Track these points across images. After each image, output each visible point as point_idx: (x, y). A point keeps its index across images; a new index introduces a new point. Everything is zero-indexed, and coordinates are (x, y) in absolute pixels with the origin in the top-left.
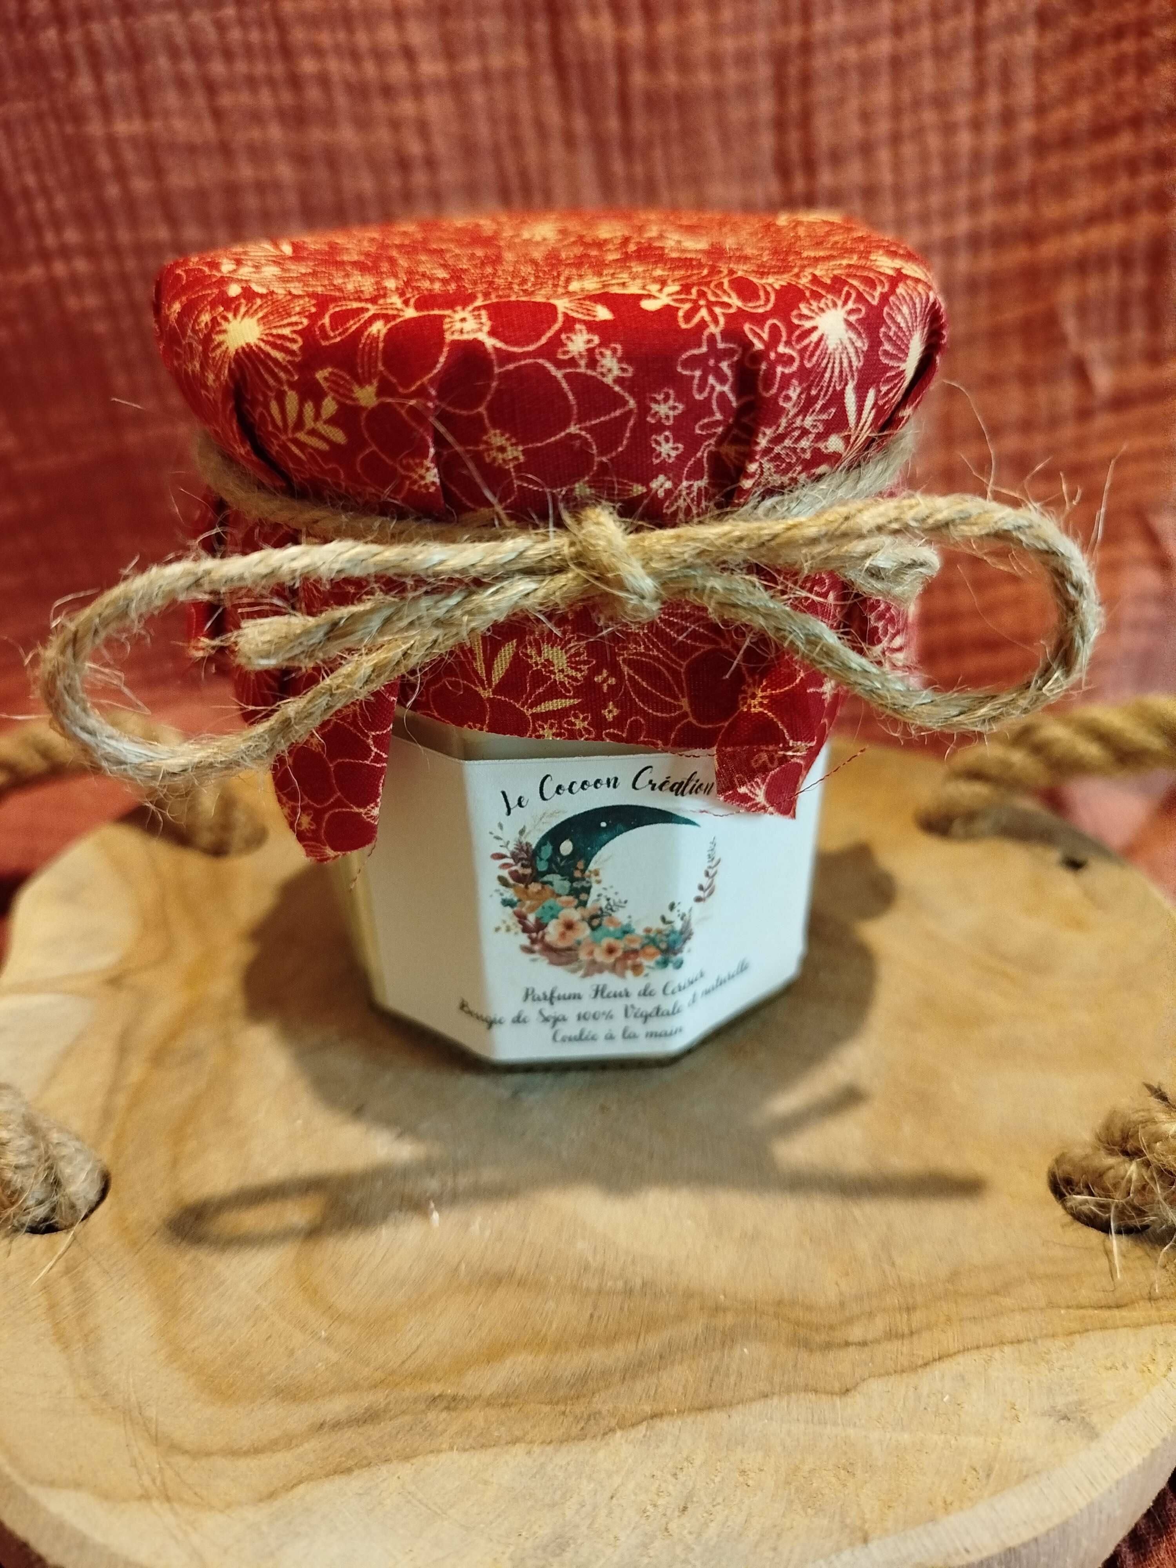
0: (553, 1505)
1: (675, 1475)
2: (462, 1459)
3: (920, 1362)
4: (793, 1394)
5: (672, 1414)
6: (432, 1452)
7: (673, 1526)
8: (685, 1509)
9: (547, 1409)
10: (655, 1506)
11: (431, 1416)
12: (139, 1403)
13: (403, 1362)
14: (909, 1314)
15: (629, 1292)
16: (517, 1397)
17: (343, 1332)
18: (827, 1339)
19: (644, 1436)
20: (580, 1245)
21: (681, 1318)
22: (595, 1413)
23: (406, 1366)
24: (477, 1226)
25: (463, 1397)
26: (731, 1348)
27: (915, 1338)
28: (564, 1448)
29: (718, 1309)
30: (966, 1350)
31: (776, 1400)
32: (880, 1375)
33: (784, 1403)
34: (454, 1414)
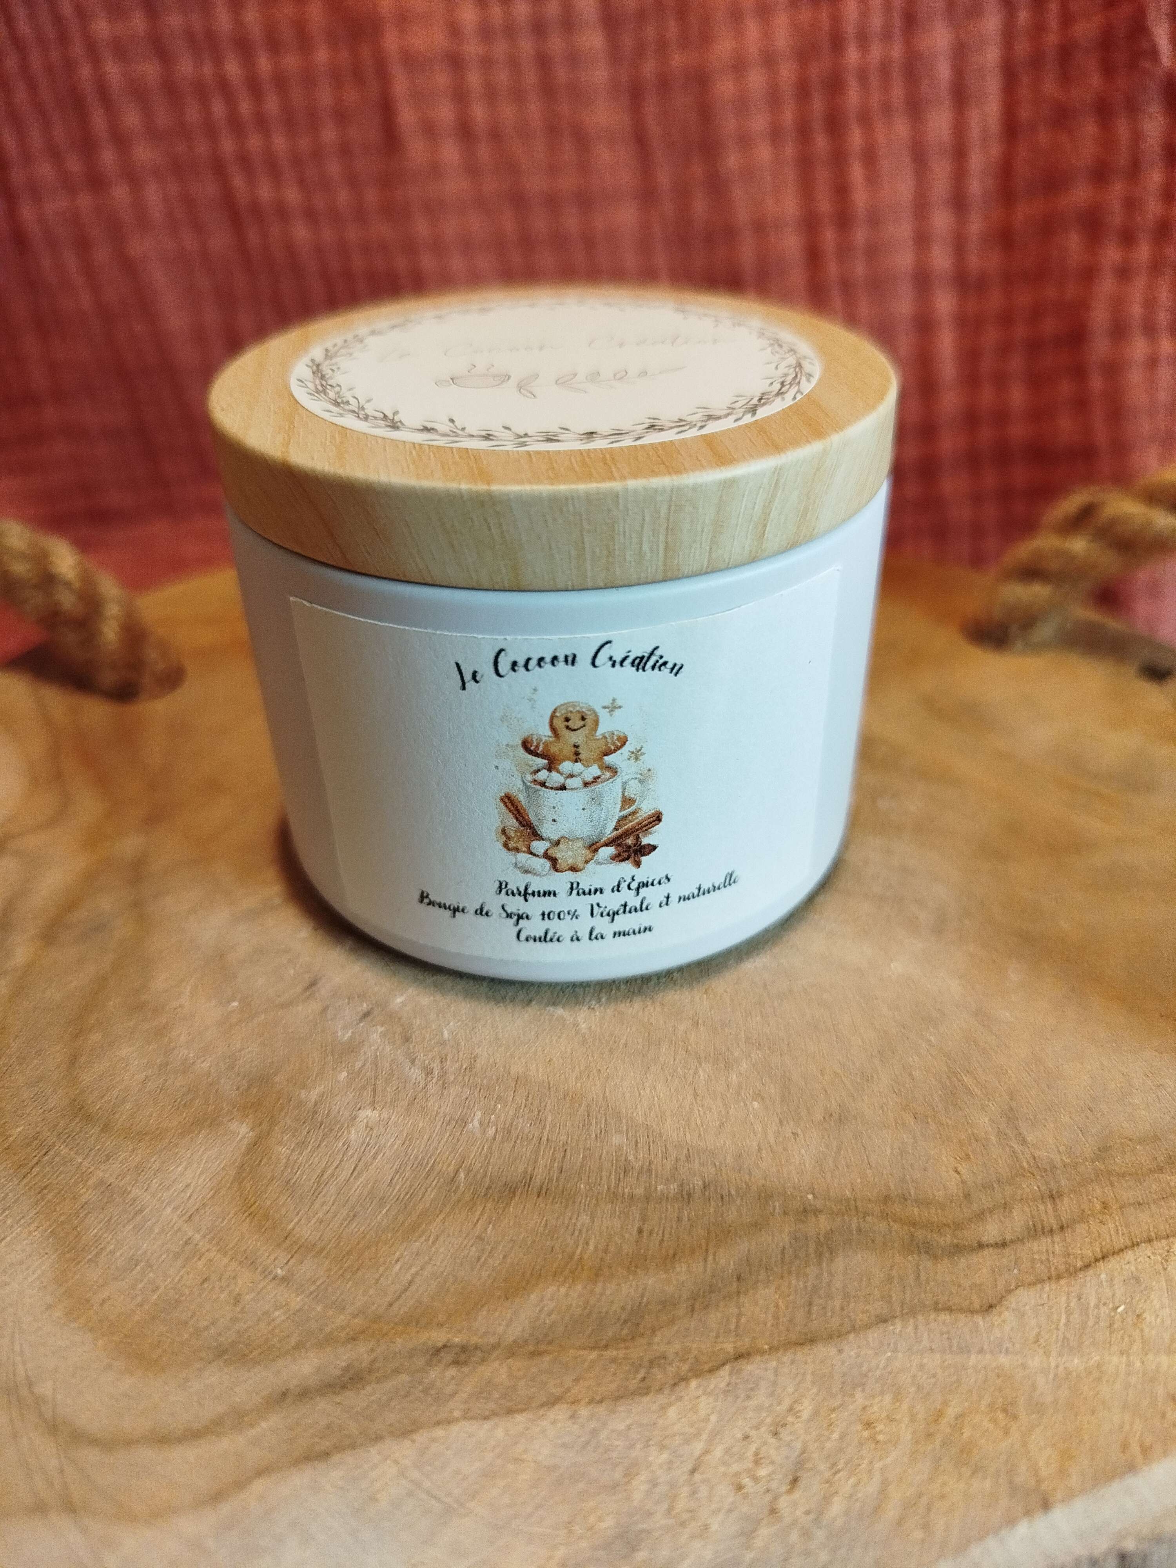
0: (614, 1488)
1: (776, 1434)
2: (481, 1430)
3: (1079, 1264)
4: (920, 1318)
5: (761, 1352)
6: (438, 1423)
7: (783, 1503)
8: (795, 1481)
9: (594, 1355)
10: (756, 1479)
11: (433, 1374)
12: (28, 1378)
13: (391, 1305)
14: (1055, 1204)
15: (686, 1196)
16: (550, 1343)
17: (307, 1268)
18: (955, 1241)
19: (728, 1385)
20: (616, 1139)
21: (757, 1226)
22: (659, 1357)
23: (396, 1307)
24: (476, 1123)
25: (476, 1348)
26: (831, 1260)
27: (1068, 1234)
28: (622, 1408)
29: (806, 1212)
30: (1134, 1245)
31: (898, 1325)
32: (1031, 1284)
33: (910, 1329)
34: (466, 1370)
